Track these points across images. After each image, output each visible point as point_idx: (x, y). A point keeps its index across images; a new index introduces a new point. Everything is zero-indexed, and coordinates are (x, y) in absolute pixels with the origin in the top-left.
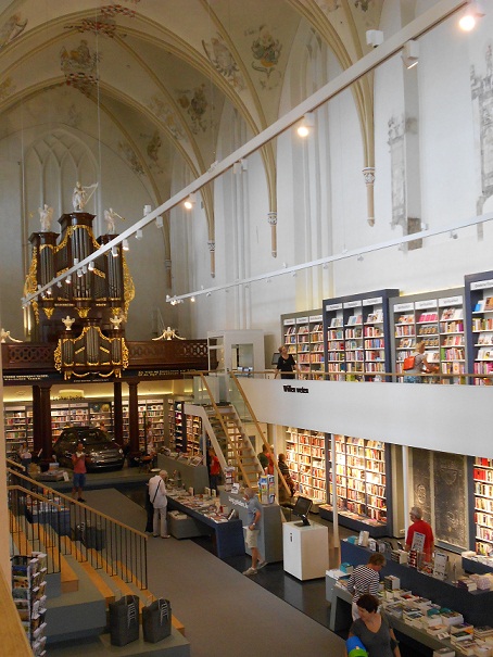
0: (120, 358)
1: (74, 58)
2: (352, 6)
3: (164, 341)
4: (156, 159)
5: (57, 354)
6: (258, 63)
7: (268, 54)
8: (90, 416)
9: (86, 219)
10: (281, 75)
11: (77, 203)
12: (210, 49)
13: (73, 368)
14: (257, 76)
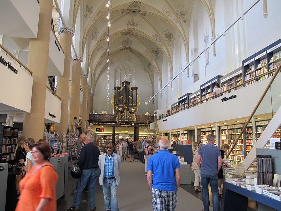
0: (133, 119)
1: (125, 42)
2: (182, 22)
3: (146, 116)
4: (150, 68)
5: (117, 117)
6: (167, 39)
7: (170, 37)
8: (129, 138)
9: (128, 83)
10: (174, 42)
11: (125, 79)
12: (155, 37)
13: (121, 122)
14: (167, 43)
